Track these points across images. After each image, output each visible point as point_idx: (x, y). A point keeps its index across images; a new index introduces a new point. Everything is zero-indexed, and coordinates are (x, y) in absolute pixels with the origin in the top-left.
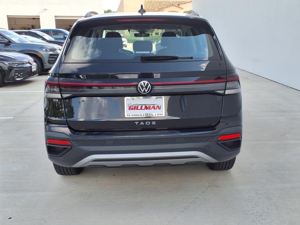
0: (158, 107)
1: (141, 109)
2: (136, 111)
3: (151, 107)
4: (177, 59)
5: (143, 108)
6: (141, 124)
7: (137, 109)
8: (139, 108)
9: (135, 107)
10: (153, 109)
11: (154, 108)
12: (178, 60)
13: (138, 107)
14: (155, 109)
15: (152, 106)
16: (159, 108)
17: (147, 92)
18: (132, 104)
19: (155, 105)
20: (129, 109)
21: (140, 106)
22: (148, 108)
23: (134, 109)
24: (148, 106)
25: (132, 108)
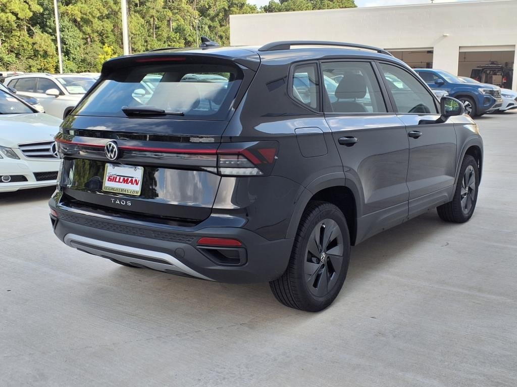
0: (136, 180)
1: (119, 182)
2: (114, 183)
3: (129, 181)
5: (121, 181)
6: (117, 202)
7: (115, 181)
8: (117, 180)
9: (114, 178)
10: (130, 184)
13: (116, 178)
14: (132, 184)
15: (130, 179)
16: (137, 184)
17: (114, 157)
18: (112, 174)
19: (133, 177)
20: (108, 180)
21: (118, 177)
22: (125, 181)
23: (113, 181)
24: (126, 178)
25: (111, 179)
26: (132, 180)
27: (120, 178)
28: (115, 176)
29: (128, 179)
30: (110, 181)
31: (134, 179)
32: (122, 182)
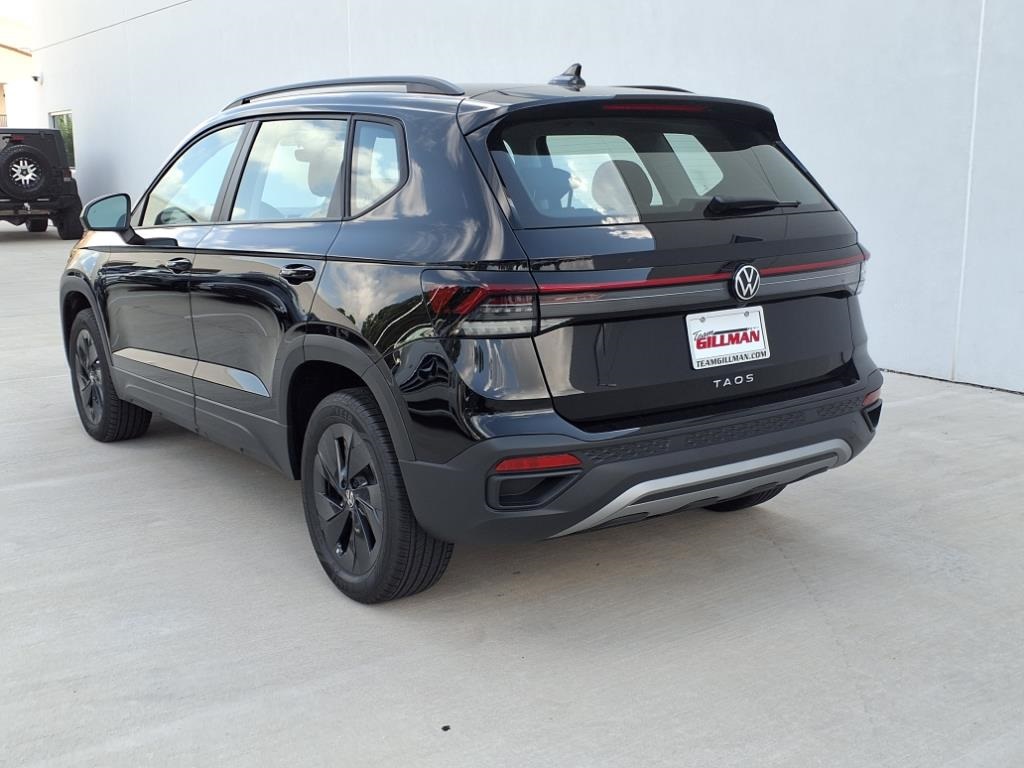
0: (753, 333)
1: (722, 344)
2: (712, 349)
3: (741, 338)
4: (772, 208)
5: (726, 340)
6: (725, 384)
7: (715, 345)
8: (718, 342)
9: (709, 339)
10: (744, 342)
11: (745, 337)
12: (777, 210)
13: (714, 338)
14: (748, 341)
15: (741, 333)
16: (757, 339)
18: (702, 333)
19: (746, 329)
20: (699, 347)
21: (718, 337)
22: (734, 340)
23: (709, 346)
24: (734, 334)
25: (704, 343)
26: (745, 335)
27: (722, 338)
28: (711, 336)
29: (737, 335)
30: (704, 347)
31: (748, 332)
32: (728, 344)
